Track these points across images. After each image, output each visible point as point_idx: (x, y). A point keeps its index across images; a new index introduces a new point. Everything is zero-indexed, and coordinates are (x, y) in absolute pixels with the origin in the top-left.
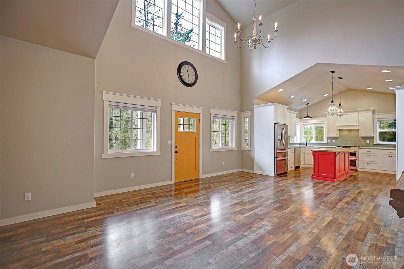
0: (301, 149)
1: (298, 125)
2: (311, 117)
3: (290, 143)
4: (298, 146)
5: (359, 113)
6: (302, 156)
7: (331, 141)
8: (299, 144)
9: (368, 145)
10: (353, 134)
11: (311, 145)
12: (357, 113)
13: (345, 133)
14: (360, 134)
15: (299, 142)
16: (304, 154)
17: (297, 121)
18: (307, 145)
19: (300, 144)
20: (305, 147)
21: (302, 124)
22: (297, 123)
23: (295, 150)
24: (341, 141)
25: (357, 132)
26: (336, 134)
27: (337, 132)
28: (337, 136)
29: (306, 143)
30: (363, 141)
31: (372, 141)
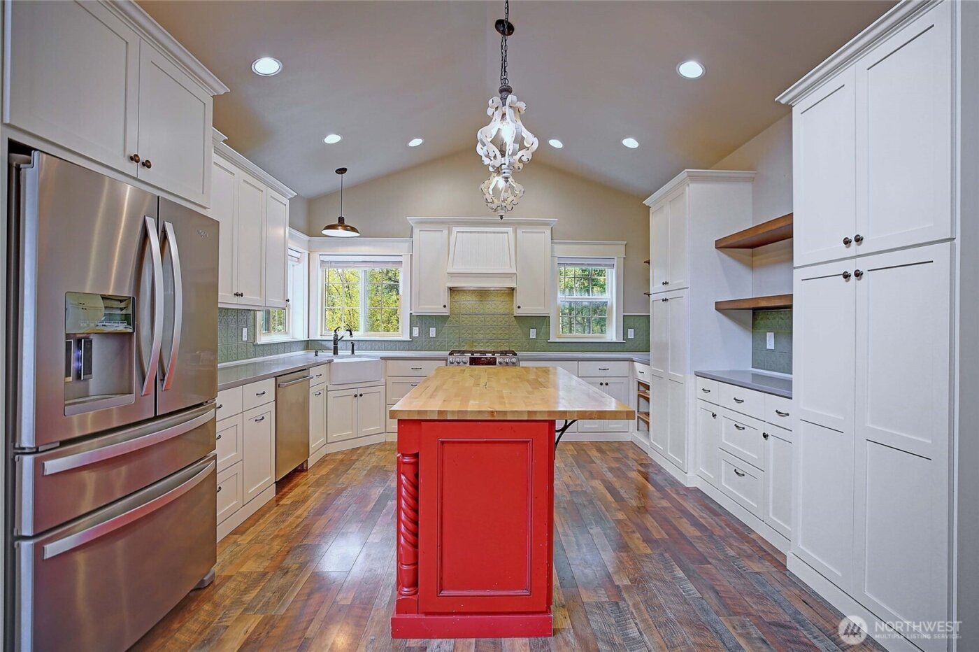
0: (313, 372)
1: (301, 265)
2: (353, 229)
3: (256, 346)
4: (298, 357)
5: (518, 231)
6: (315, 404)
7: (424, 332)
8: (302, 346)
9: (533, 346)
10: (496, 305)
11: (353, 352)
12: (510, 230)
13: (468, 302)
14: (519, 307)
15: (301, 336)
16: (323, 393)
17: (297, 244)
18: (335, 352)
19: (308, 345)
20: (330, 362)
21: (316, 258)
22: (298, 255)
23: (277, 386)
24: (457, 331)
25: (507, 299)
26: (445, 306)
27: (445, 298)
28: (446, 312)
29: (332, 342)
30: (520, 332)
31: (543, 330)
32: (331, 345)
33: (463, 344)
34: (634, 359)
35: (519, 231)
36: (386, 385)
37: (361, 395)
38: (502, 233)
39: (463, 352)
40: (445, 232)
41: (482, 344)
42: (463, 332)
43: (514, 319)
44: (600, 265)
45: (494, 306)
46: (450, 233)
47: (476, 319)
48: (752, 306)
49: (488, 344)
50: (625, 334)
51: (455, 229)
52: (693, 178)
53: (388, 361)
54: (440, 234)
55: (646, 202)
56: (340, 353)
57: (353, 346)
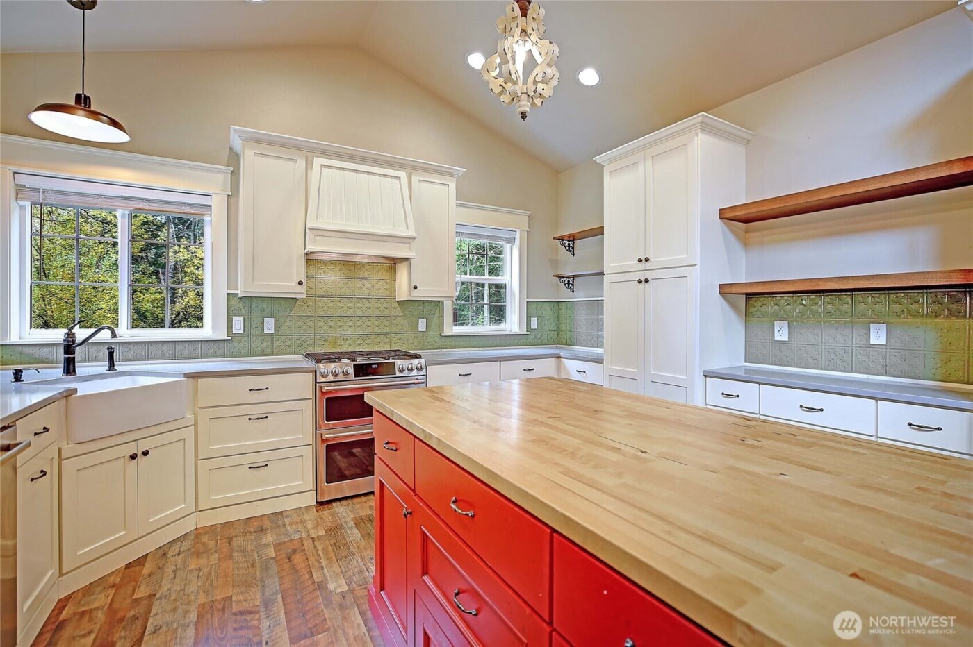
2: (115, 124)
7: (254, 326)
9: (422, 341)
10: (371, 284)
11: (111, 365)
12: (403, 175)
13: (330, 279)
14: (415, 288)
16: (51, 468)
18: (69, 367)
20: (68, 395)
24: (311, 323)
25: (387, 275)
26: (300, 283)
27: (298, 270)
28: (301, 292)
29: (61, 350)
30: (404, 322)
31: (435, 321)
32: (61, 355)
33: (320, 342)
34: (562, 355)
35: (415, 179)
36: (195, 425)
37: (145, 453)
38: (391, 177)
39: (338, 357)
40: (301, 163)
41: (350, 342)
42: (321, 323)
43: (396, 304)
44: (500, 238)
45: (368, 286)
46: (309, 165)
47: (341, 304)
48: (745, 292)
49: (359, 342)
50: (529, 323)
51: (318, 161)
52: (705, 128)
53: (200, 381)
54: (291, 164)
55: (598, 159)
56: (81, 369)
57: (111, 354)
